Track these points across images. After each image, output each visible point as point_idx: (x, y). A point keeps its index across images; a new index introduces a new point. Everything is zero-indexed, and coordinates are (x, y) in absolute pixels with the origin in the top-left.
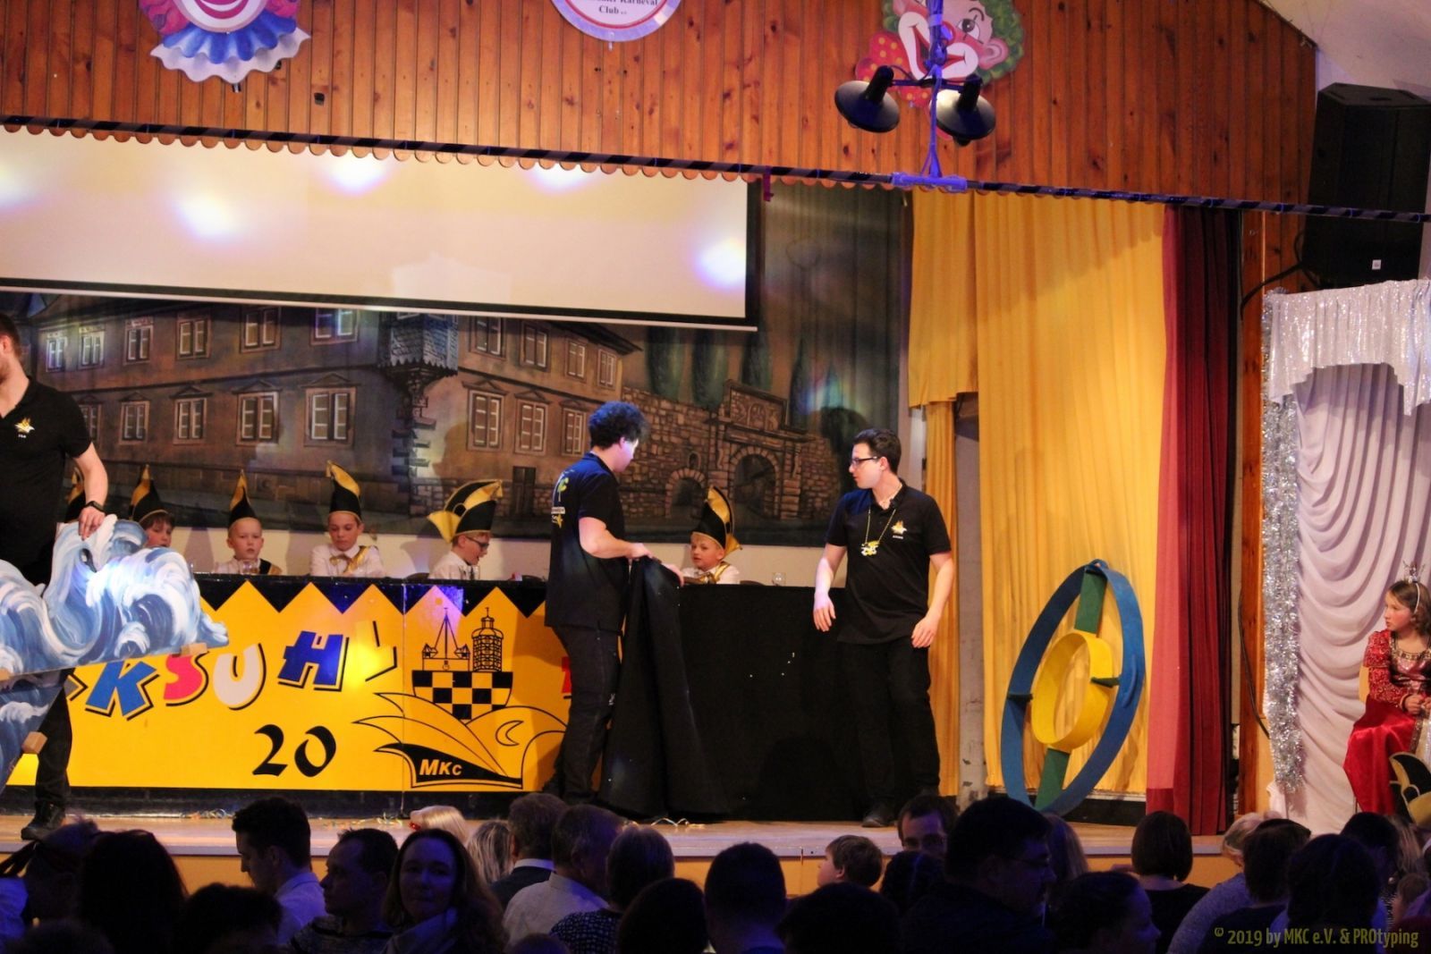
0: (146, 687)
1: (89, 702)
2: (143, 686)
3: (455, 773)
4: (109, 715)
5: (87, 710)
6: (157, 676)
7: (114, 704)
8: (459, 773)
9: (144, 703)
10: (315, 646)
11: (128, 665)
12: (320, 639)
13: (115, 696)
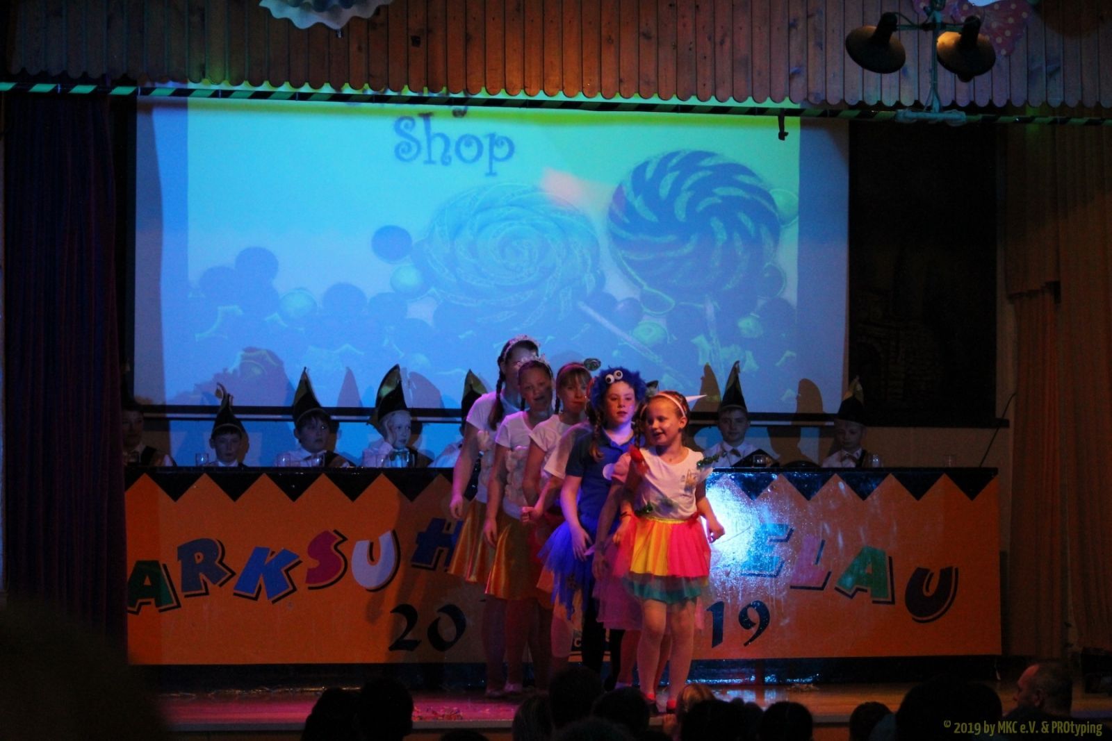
0: (290, 572)
1: (236, 588)
2: (287, 571)
3: (576, 645)
4: (256, 599)
5: (235, 594)
6: (300, 562)
7: (260, 588)
8: (580, 645)
9: (288, 587)
10: (444, 531)
11: (273, 553)
12: (449, 525)
13: (261, 581)
